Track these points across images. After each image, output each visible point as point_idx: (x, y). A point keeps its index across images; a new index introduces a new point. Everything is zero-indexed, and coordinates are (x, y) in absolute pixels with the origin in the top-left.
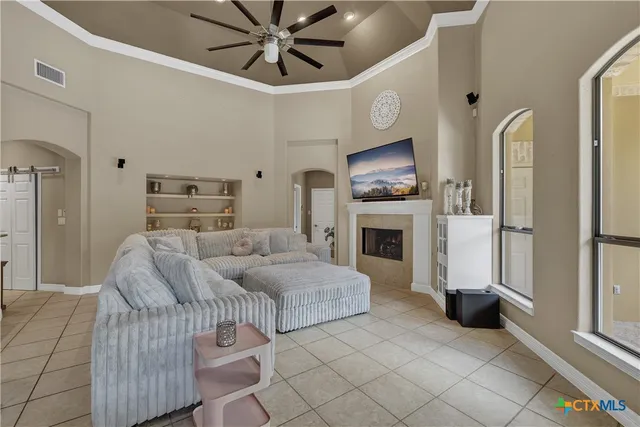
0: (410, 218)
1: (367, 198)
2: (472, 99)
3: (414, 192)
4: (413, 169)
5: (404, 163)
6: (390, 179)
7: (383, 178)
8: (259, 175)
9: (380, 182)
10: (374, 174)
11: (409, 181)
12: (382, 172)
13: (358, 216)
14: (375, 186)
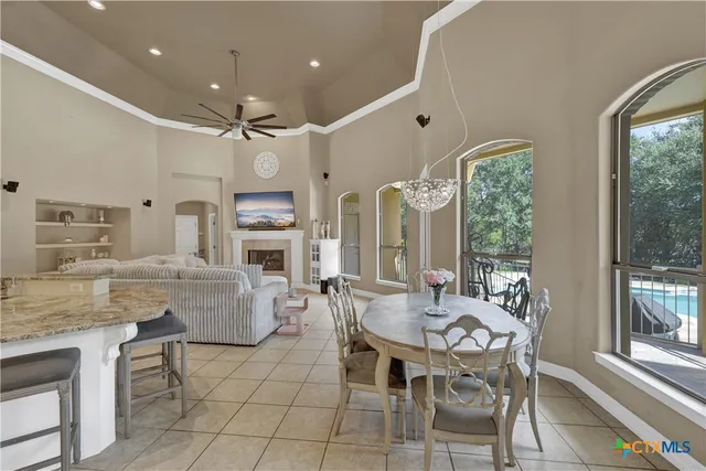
0: (289, 242)
1: (253, 227)
2: (326, 176)
3: (293, 225)
4: (293, 211)
5: (286, 206)
6: (274, 216)
7: (269, 215)
8: (148, 204)
9: (266, 217)
10: (260, 210)
11: (289, 218)
12: (267, 210)
13: (243, 241)
14: (259, 219)
